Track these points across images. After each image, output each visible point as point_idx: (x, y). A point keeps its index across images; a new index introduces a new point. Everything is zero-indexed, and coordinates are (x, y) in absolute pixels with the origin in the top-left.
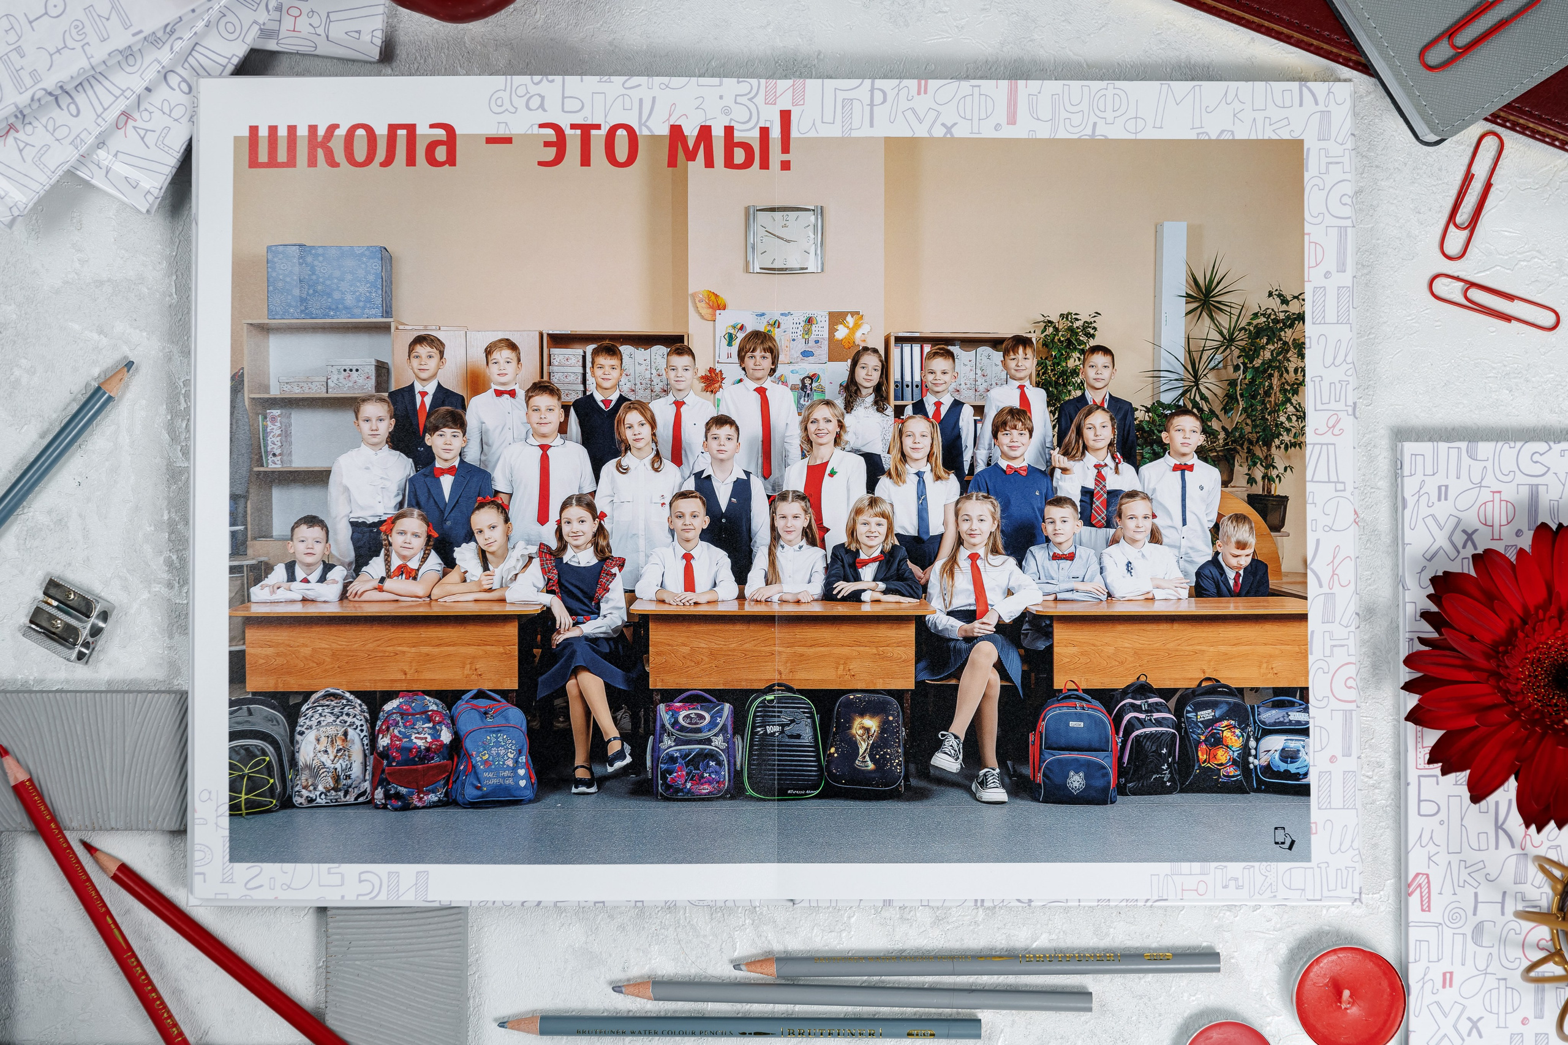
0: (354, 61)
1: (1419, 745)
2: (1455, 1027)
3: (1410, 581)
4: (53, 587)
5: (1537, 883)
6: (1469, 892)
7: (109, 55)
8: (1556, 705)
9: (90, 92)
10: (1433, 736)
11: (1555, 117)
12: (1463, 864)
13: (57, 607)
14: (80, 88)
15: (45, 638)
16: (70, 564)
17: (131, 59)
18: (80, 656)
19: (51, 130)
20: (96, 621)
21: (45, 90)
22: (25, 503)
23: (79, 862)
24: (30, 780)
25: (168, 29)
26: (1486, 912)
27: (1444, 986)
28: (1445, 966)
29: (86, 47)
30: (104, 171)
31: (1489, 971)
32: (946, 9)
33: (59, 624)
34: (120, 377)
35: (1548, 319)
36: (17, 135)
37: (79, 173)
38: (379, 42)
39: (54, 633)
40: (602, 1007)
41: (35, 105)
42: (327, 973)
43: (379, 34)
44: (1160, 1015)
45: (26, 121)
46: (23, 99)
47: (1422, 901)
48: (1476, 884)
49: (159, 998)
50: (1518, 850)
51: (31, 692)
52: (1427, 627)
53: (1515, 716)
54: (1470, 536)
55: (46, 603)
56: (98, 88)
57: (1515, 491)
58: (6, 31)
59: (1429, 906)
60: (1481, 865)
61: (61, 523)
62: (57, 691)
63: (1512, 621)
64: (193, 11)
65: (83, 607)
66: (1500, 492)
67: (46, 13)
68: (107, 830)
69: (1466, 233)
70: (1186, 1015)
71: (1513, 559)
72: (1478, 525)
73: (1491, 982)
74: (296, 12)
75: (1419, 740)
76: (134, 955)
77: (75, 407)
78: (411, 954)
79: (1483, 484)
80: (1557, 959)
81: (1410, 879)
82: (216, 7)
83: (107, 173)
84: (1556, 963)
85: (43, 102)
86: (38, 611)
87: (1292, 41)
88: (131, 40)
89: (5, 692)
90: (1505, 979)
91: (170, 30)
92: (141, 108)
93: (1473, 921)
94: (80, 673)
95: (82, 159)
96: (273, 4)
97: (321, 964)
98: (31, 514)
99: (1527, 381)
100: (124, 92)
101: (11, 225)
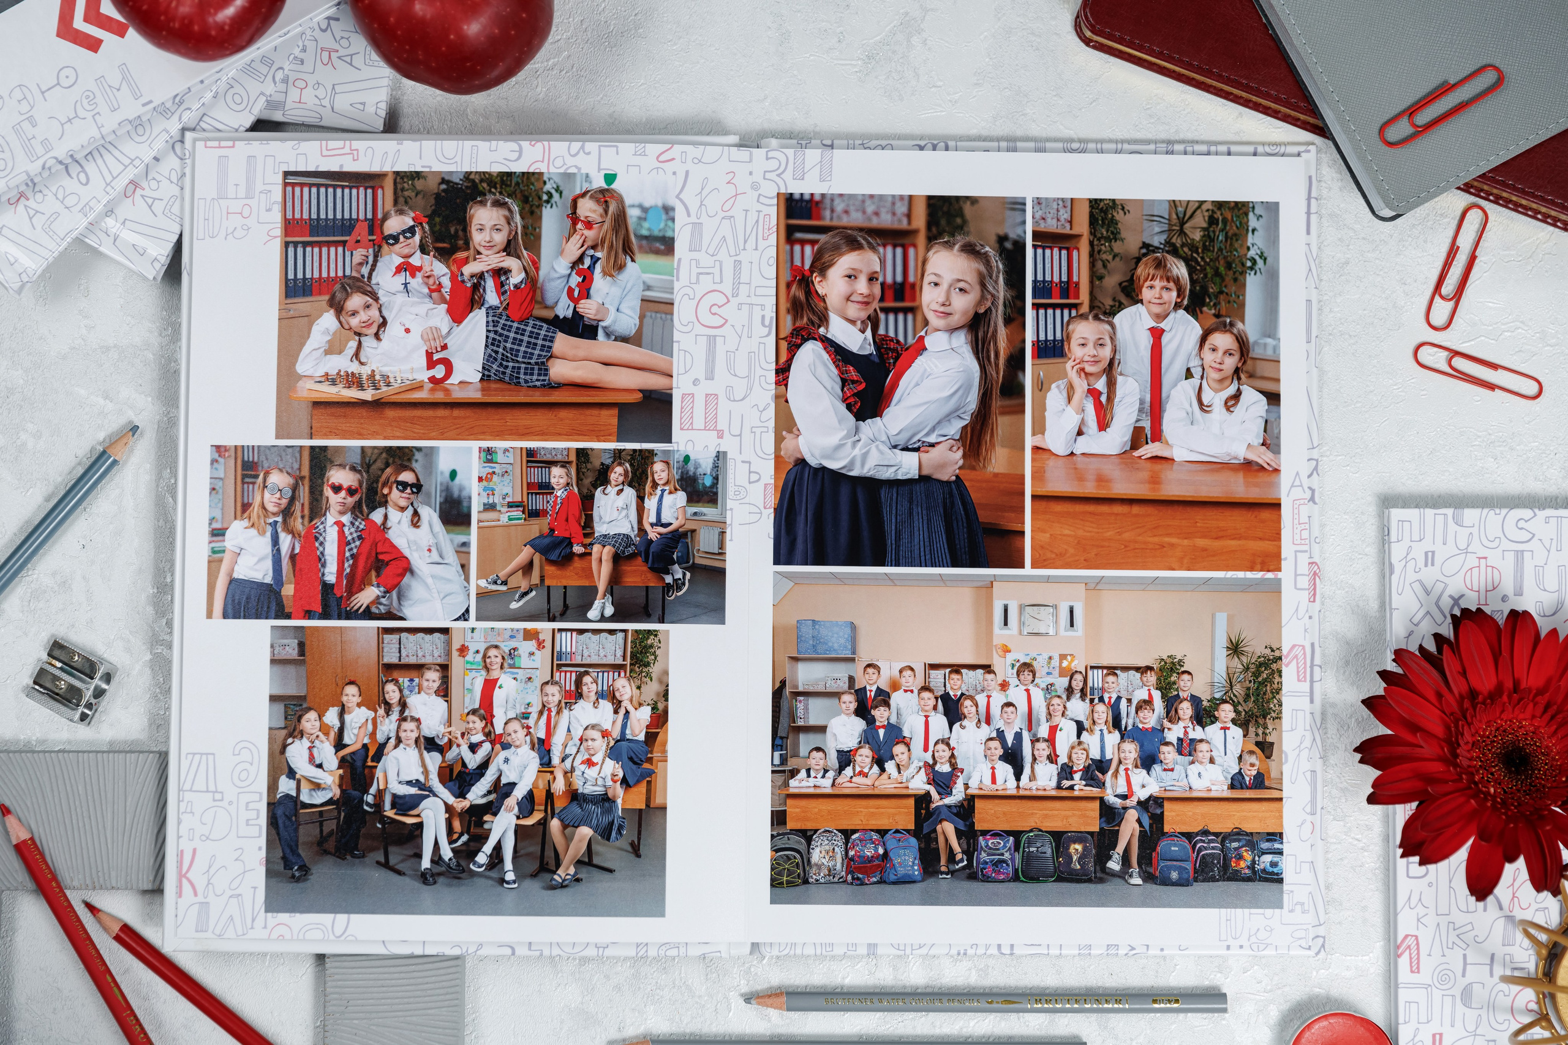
0: (360, 130)
4: (58, 649)
5: (1523, 947)
6: (1458, 953)
7: (119, 124)
9: (100, 161)
11: (1537, 190)
12: (1451, 925)
13: (61, 669)
14: (89, 157)
15: (49, 699)
16: (73, 626)
17: (140, 129)
18: (83, 717)
19: (61, 197)
20: (100, 683)
21: (56, 158)
22: (29, 566)
23: (79, 920)
24: (32, 839)
25: (177, 100)
26: (1477, 973)
28: (1435, 1028)
29: (97, 117)
30: (112, 239)
31: (1478, 1032)
32: (940, 83)
33: (63, 685)
34: (125, 441)
35: (1531, 388)
36: (27, 203)
37: (87, 240)
38: (383, 114)
39: (57, 694)
41: (46, 174)
42: (324, 1032)
43: (383, 106)
45: (37, 189)
46: (34, 168)
47: (1411, 963)
48: (1464, 946)
50: (1506, 913)
51: (33, 752)
54: (1455, 600)
55: (50, 664)
56: (108, 157)
58: (19, 101)
59: (1418, 968)
60: (1469, 927)
61: (65, 585)
62: (59, 751)
64: (202, 82)
65: (88, 668)
66: (1486, 558)
67: (58, 84)
68: (107, 889)
69: (1451, 304)
72: (1464, 590)
73: (1480, 1043)
74: (302, 84)
76: (134, 1013)
77: (80, 471)
78: (408, 1013)
79: (1469, 550)
80: (1542, 1021)
81: (1399, 941)
82: (224, 79)
83: (115, 240)
84: (1543, 1027)
85: (53, 171)
86: (42, 672)
87: (1280, 116)
88: (141, 110)
89: (8, 752)
90: (1494, 1041)
91: (179, 101)
92: (150, 178)
93: (1463, 982)
94: (82, 733)
95: (90, 227)
96: (279, 75)
97: (318, 1023)
98: (35, 576)
99: (1512, 449)
100: (133, 162)
101: (20, 291)
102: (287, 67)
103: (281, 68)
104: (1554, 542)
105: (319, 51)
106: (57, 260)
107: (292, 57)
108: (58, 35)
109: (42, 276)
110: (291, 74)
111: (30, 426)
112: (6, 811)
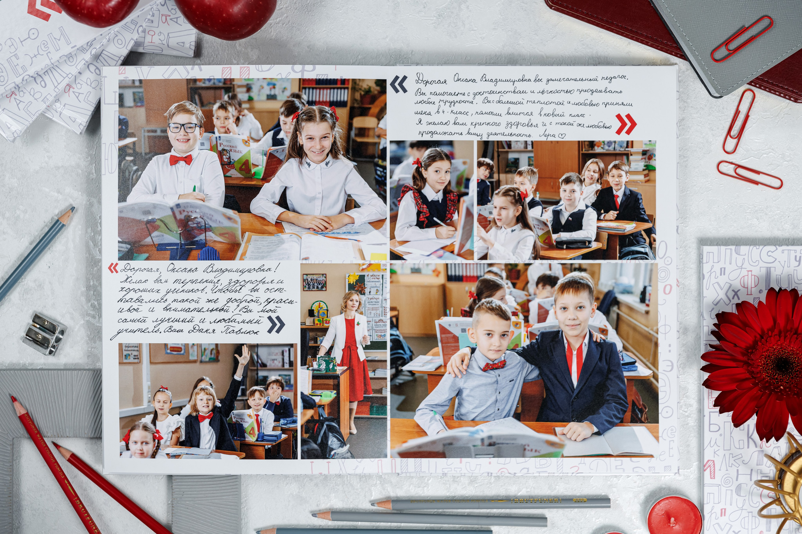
0: (181, 57)
1: (710, 397)
3: (706, 315)
4: (37, 318)
5: (768, 465)
6: (735, 469)
7: (60, 57)
8: (777, 379)
9: (51, 75)
10: (716, 394)
11: (780, 83)
12: (731, 455)
13: (39, 328)
14: (46, 73)
15: (33, 344)
16: (45, 307)
17: (71, 59)
18: (51, 352)
19: (32, 94)
20: (58, 335)
21: (29, 75)
22: (23, 277)
23: (51, 453)
24: (27, 413)
25: (89, 44)
26: (743, 479)
27: (721, 516)
28: (722, 506)
29: (49, 54)
30: (59, 114)
31: (744, 508)
32: (476, 29)
33: (40, 337)
34: (68, 214)
35: (777, 183)
37: (46, 114)
38: (193, 48)
39: (38, 341)
40: (307, 524)
41: (24, 82)
42: (172, 507)
43: (193, 44)
44: (581, 528)
45: (20, 90)
46: (18, 80)
47: (711, 474)
48: (738, 466)
49: (91, 519)
50: (758, 449)
51: (27, 370)
52: (715, 339)
53: (756, 385)
54: (736, 293)
55: (34, 326)
56: (55, 73)
57: (759, 271)
58: (10, 46)
59: (714, 476)
60: (740, 456)
61: (40, 286)
62: (39, 369)
63: (755, 337)
64: (101, 35)
65: (52, 329)
66: (751, 271)
67: (29, 37)
68: (65, 437)
69: (736, 140)
70: (594, 528)
71: (756, 306)
72: (740, 288)
73: (745, 513)
74: (152, 33)
75: (710, 394)
76: (79, 499)
77: (47, 229)
78: (213, 498)
79: (743, 267)
80: (777, 502)
81: (705, 463)
82: (113, 32)
84: (777, 505)
85: (28, 81)
86: (30, 330)
88: (71, 50)
89: (14, 370)
90: (751, 512)
91: (90, 44)
92: (77, 82)
93: (736, 484)
94: (50, 360)
95: (48, 108)
96: (141, 29)
97: (170, 502)
98: (26, 282)
99: (766, 214)
100: (68, 75)
101: (14, 141)
102: (144, 25)
103: (141, 26)
104: (786, 263)
105: (161, 16)
106: (31, 125)
107: (147, 20)
109: (25, 132)
110: (147, 28)
111: (21, 207)
112: (14, 399)
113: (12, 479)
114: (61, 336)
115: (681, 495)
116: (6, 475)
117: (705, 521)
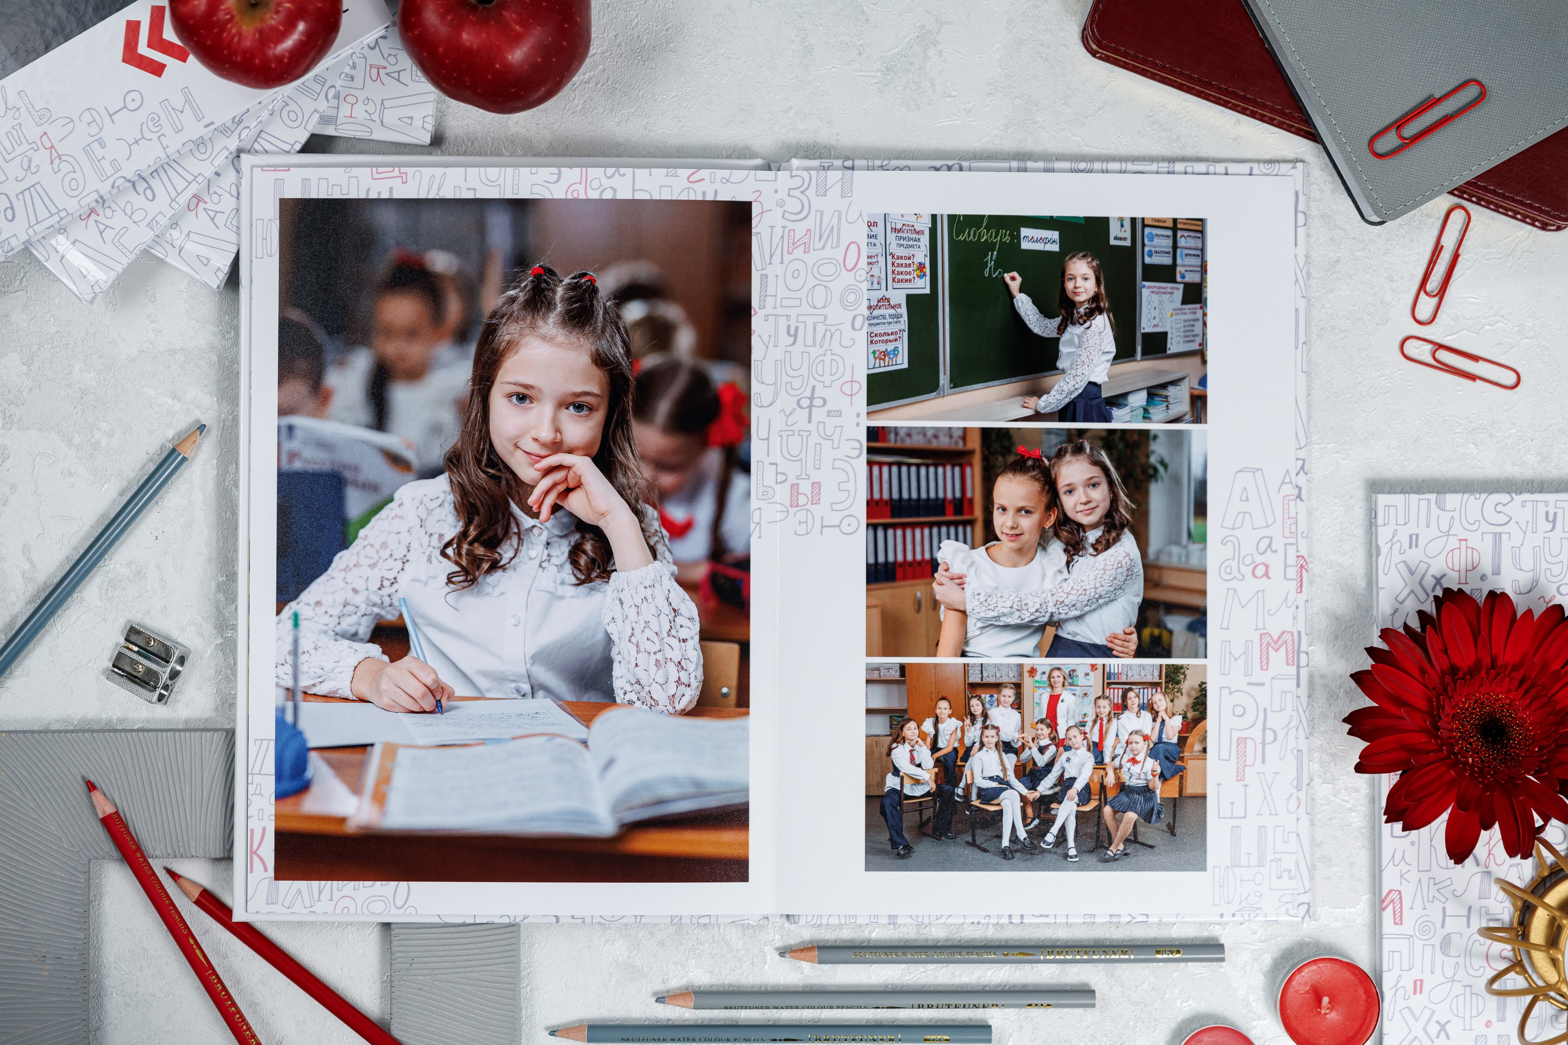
0: (406, 144)
2: (1425, 1029)
4: (133, 633)
5: (1499, 898)
6: (1438, 907)
7: (183, 145)
9: (164, 178)
11: (1517, 195)
12: (1432, 881)
13: (138, 653)
14: (155, 174)
15: (128, 682)
16: (148, 612)
17: (202, 149)
18: (161, 698)
19: (129, 213)
20: (175, 666)
21: (124, 177)
22: (106, 556)
23: (162, 887)
24: (117, 813)
25: (236, 119)
26: (1455, 926)
27: (1415, 993)
28: (1416, 974)
29: (162, 138)
30: (177, 250)
31: (1456, 978)
32: (954, 93)
33: (141, 668)
34: (193, 439)
35: (1509, 378)
36: (98, 218)
37: (153, 251)
38: (430, 127)
39: (136, 677)
40: (644, 1016)
41: (115, 191)
42: (390, 986)
43: (430, 120)
44: (1155, 1020)
45: (106, 205)
46: (105, 188)
47: (1395, 915)
48: (1444, 900)
49: (239, 1011)
50: (1482, 868)
51: (116, 731)
54: (1438, 580)
55: (128, 648)
56: (172, 174)
58: (89, 124)
59: (1401, 920)
60: (1448, 882)
61: (140, 574)
62: (139, 730)
64: (260, 103)
65: (163, 652)
66: (1466, 540)
67: (125, 107)
68: (187, 857)
69: (1435, 300)
70: (1179, 1020)
72: (1446, 570)
73: (1458, 989)
74: (353, 100)
76: (215, 973)
77: (152, 467)
78: (468, 969)
79: (1451, 533)
80: (1518, 970)
81: (1383, 896)
82: (280, 97)
83: (180, 252)
84: (1517, 973)
85: (121, 188)
86: (120, 656)
87: (1275, 122)
88: (204, 131)
89: (92, 731)
90: (1471, 986)
91: (238, 121)
92: (211, 192)
93: (1441, 933)
94: (159, 713)
95: (157, 239)
96: (331, 93)
97: (385, 978)
98: (112, 566)
99: (1491, 436)
100: (196, 177)
101: (92, 302)
102: (338, 84)
103: (333, 86)
104: (1530, 525)
105: (368, 68)
106: (125, 270)
107: (344, 74)
108: (124, 61)
109: (111, 286)
110: (342, 90)
111: (103, 425)
112: (91, 787)
113: (87, 937)
114: (179, 668)
115: (1338, 955)
116: (76, 929)
117: (1385, 1003)
